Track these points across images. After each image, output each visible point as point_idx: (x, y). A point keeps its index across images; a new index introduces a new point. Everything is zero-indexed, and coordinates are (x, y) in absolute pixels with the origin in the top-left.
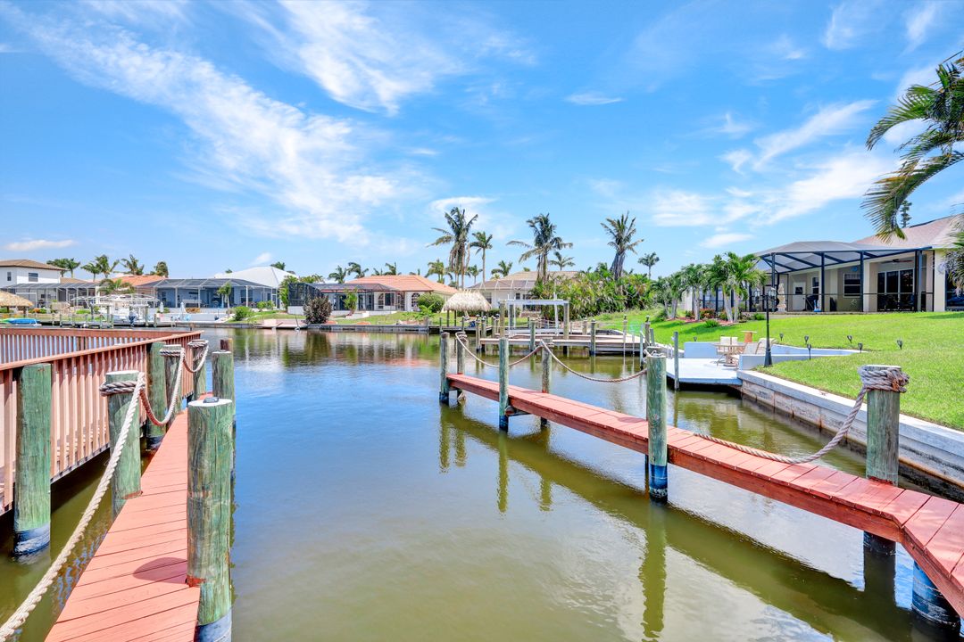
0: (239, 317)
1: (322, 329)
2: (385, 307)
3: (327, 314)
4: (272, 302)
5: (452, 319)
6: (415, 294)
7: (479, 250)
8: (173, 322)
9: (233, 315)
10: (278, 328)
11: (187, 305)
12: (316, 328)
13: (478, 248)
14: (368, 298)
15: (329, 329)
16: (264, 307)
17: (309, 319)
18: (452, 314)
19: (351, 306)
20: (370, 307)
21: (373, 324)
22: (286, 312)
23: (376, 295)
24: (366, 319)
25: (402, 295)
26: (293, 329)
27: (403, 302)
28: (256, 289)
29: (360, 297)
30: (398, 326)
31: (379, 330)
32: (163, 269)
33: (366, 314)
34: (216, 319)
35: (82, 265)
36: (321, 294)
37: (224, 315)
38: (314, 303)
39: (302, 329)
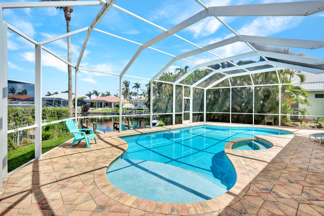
1: (87, 113)
2: (106, 107)
3: (88, 109)
5: (124, 111)
6: (115, 103)
12: (85, 113)
14: (101, 104)
15: (89, 113)
17: (82, 110)
18: (124, 110)
19: (95, 107)
20: (101, 107)
21: (102, 112)
23: (103, 103)
24: (100, 111)
25: (111, 103)
27: (111, 106)
28: (64, 101)
29: (98, 104)
30: (109, 113)
31: (105, 114)
33: (100, 109)
36: (85, 103)
38: (84, 106)
39: (81, 113)
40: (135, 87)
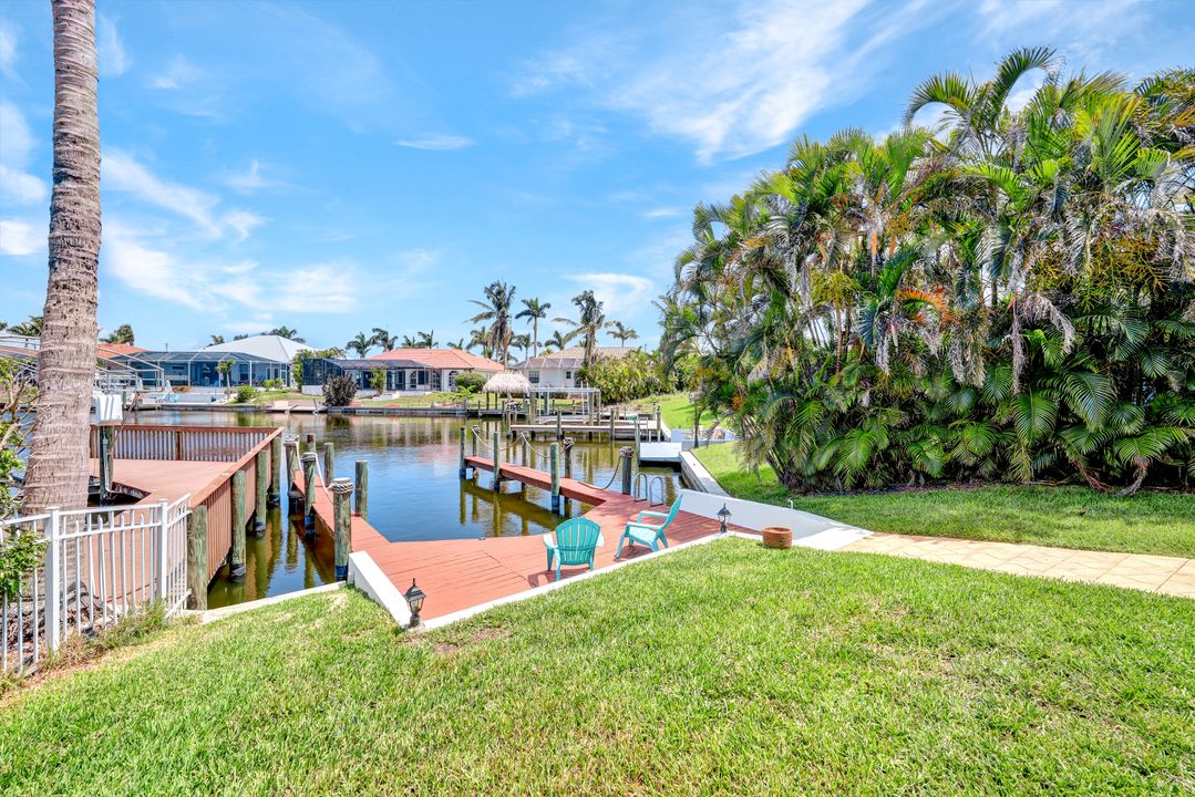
0: (242, 399)
1: (345, 412)
2: (418, 387)
3: (350, 395)
4: (281, 380)
5: (492, 401)
6: (453, 372)
7: (530, 320)
8: (159, 404)
9: (236, 395)
10: (292, 412)
11: (172, 383)
12: (338, 411)
13: (528, 317)
14: (399, 377)
15: (353, 412)
16: (272, 385)
17: (329, 401)
18: (492, 396)
19: (378, 386)
20: (401, 387)
21: (405, 407)
22: (300, 391)
23: (408, 373)
24: (396, 401)
25: (438, 373)
26: (310, 412)
27: (439, 382)
28: (261, 364)
29: (389, 375)
30: (433, 408)
31: (412, 413)
32: (126, 335)
33: (397, 395)
34: (213, 400)
35: (10, 327)
36: (340, 372)
37: (224, 396)
38: (335, 383)
39: (321, 412)
40: (526, 313)
